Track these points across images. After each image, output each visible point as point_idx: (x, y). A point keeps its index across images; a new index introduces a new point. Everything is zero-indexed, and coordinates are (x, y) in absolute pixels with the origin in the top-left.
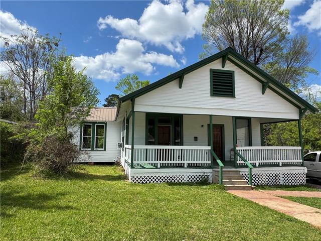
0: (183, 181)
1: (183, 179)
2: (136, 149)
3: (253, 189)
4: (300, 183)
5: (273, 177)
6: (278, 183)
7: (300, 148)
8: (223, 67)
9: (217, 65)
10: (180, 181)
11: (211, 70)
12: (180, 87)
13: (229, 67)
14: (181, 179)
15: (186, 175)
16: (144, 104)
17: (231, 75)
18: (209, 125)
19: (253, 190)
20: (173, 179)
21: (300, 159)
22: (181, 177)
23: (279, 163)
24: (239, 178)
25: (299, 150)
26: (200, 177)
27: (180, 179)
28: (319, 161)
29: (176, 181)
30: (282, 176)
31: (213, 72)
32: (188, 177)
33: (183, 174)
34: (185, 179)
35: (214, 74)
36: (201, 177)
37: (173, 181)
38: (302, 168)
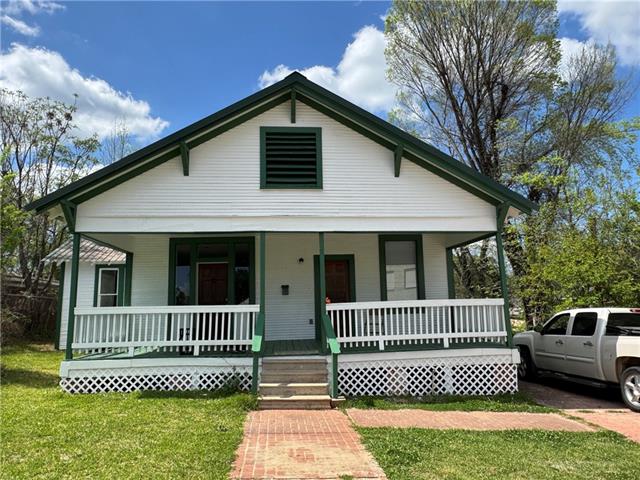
0: (188, 387)
1: (188, 382)
2: (79, 316)
3: (333, 405)
4: (500, 388)
5: (424, 374)
6: (440, 389)
7: (501, 302)
8: (293, 121)
9: (277, 118)
10: (180, 387)
11: (261, 128)
12: (186, 173)
13: (307, 119)
14: (184, 383)
15: (196, 373)
16: (97, 215)
17: (312, 137)
18: (316, 258)
19: (333, 407)
20: (163, 383)
21: (501, 330)
22: (184, 378)
23: (442, 340)
24: (315, 378)
25: (500, 307)
26: (221, 378)
27: (180, 383)
28: (572, 334)
29: (171, 388)
30: (449, 373)
31: (268, 134)
32: (201, 378)
33: (188, 370)
34: (192, 382)
35: (270, 137)
36: (225, 378)
37: (163, 388)
38: (507, 351)
